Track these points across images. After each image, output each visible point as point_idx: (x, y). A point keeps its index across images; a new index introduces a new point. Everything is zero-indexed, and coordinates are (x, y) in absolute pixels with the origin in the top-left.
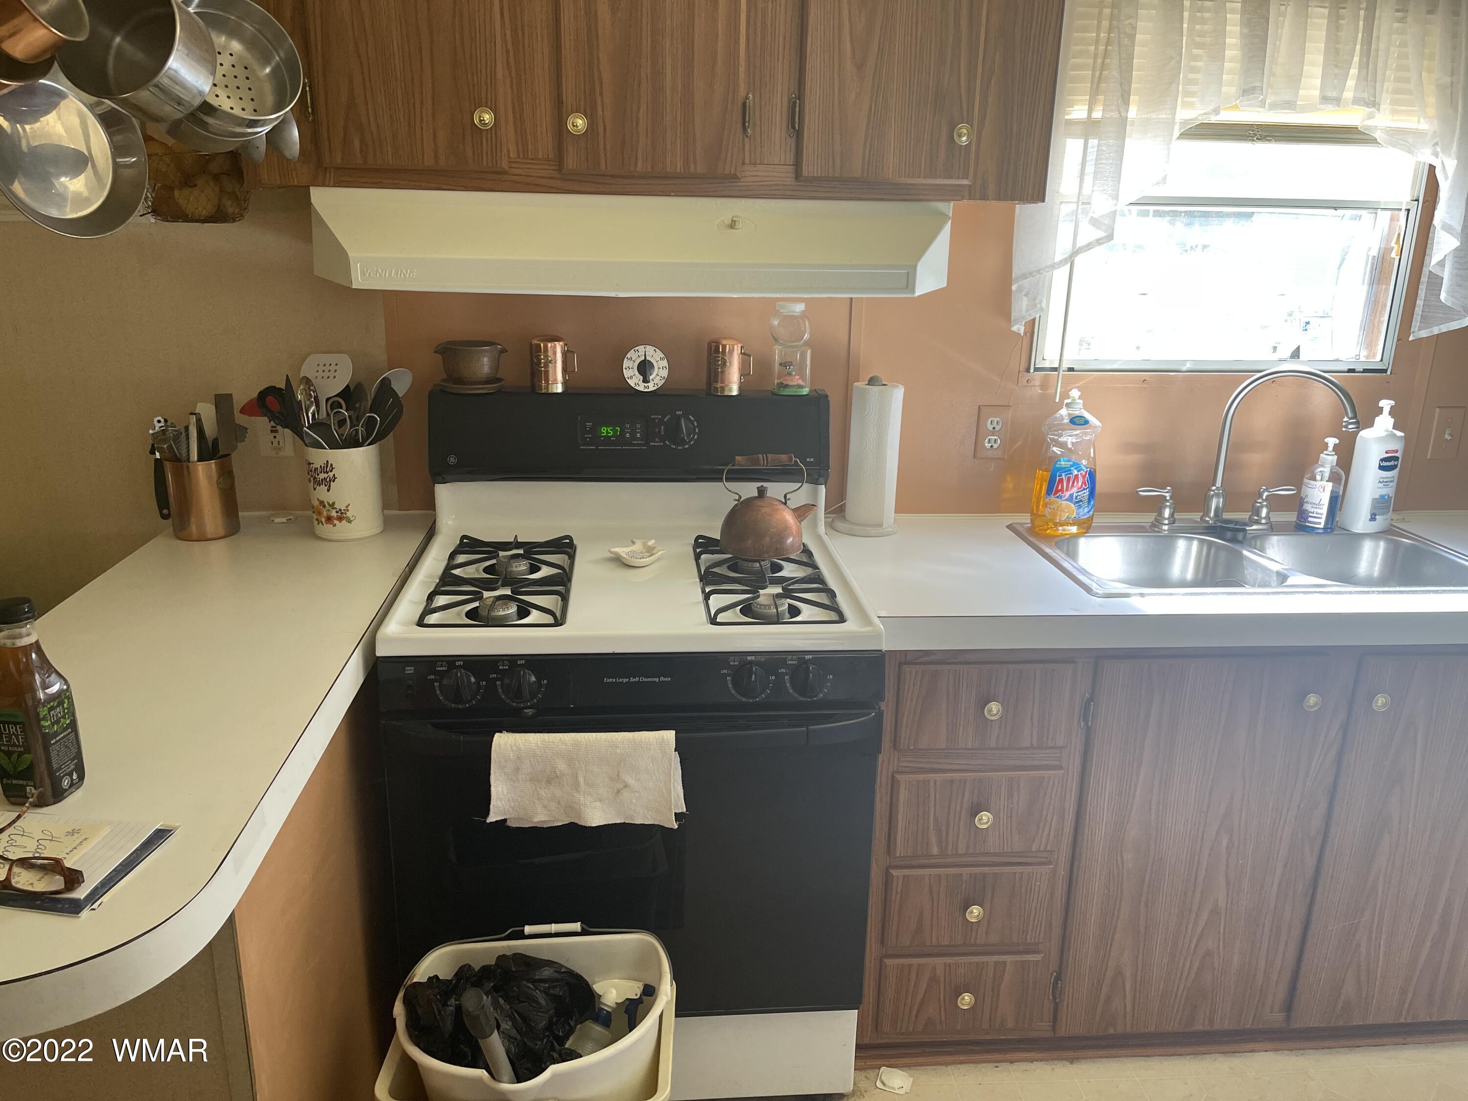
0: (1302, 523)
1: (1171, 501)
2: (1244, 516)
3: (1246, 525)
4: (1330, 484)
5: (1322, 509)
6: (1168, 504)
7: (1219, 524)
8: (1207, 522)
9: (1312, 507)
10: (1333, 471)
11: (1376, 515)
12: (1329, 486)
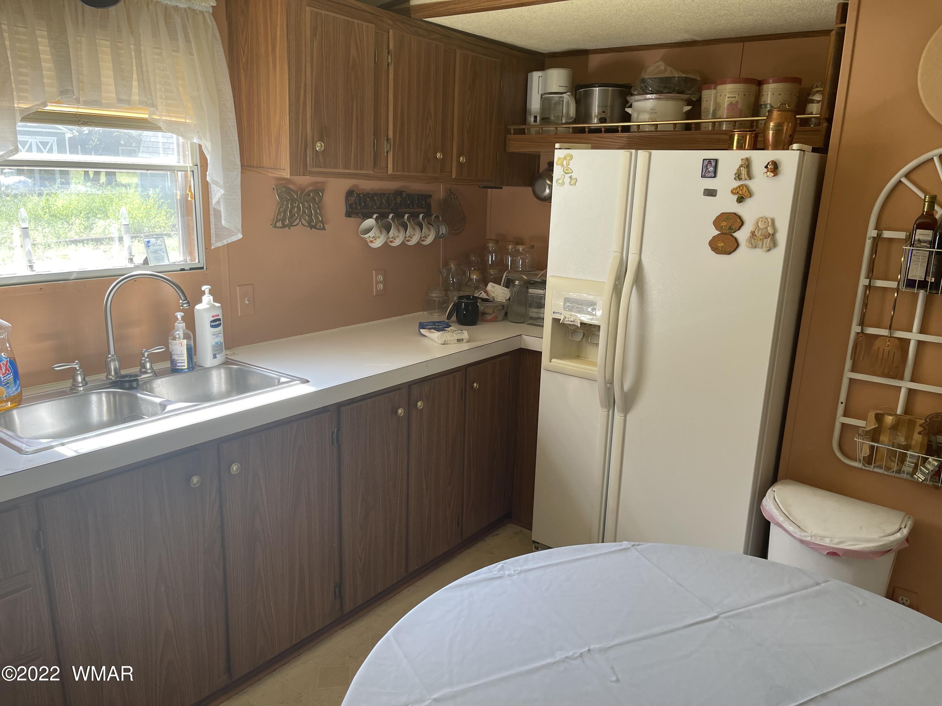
0: (174, 368)
1: (80, 370)
2: (135, 370)
3: (137, 376)
4: (185, 341)
5: (183, 357)
6: (79, 372)
7: (118, 379)
8: (111, 379)
9: (178, 357)
10: (185, 332)
11: (216, 355)
12: (185, 342)
